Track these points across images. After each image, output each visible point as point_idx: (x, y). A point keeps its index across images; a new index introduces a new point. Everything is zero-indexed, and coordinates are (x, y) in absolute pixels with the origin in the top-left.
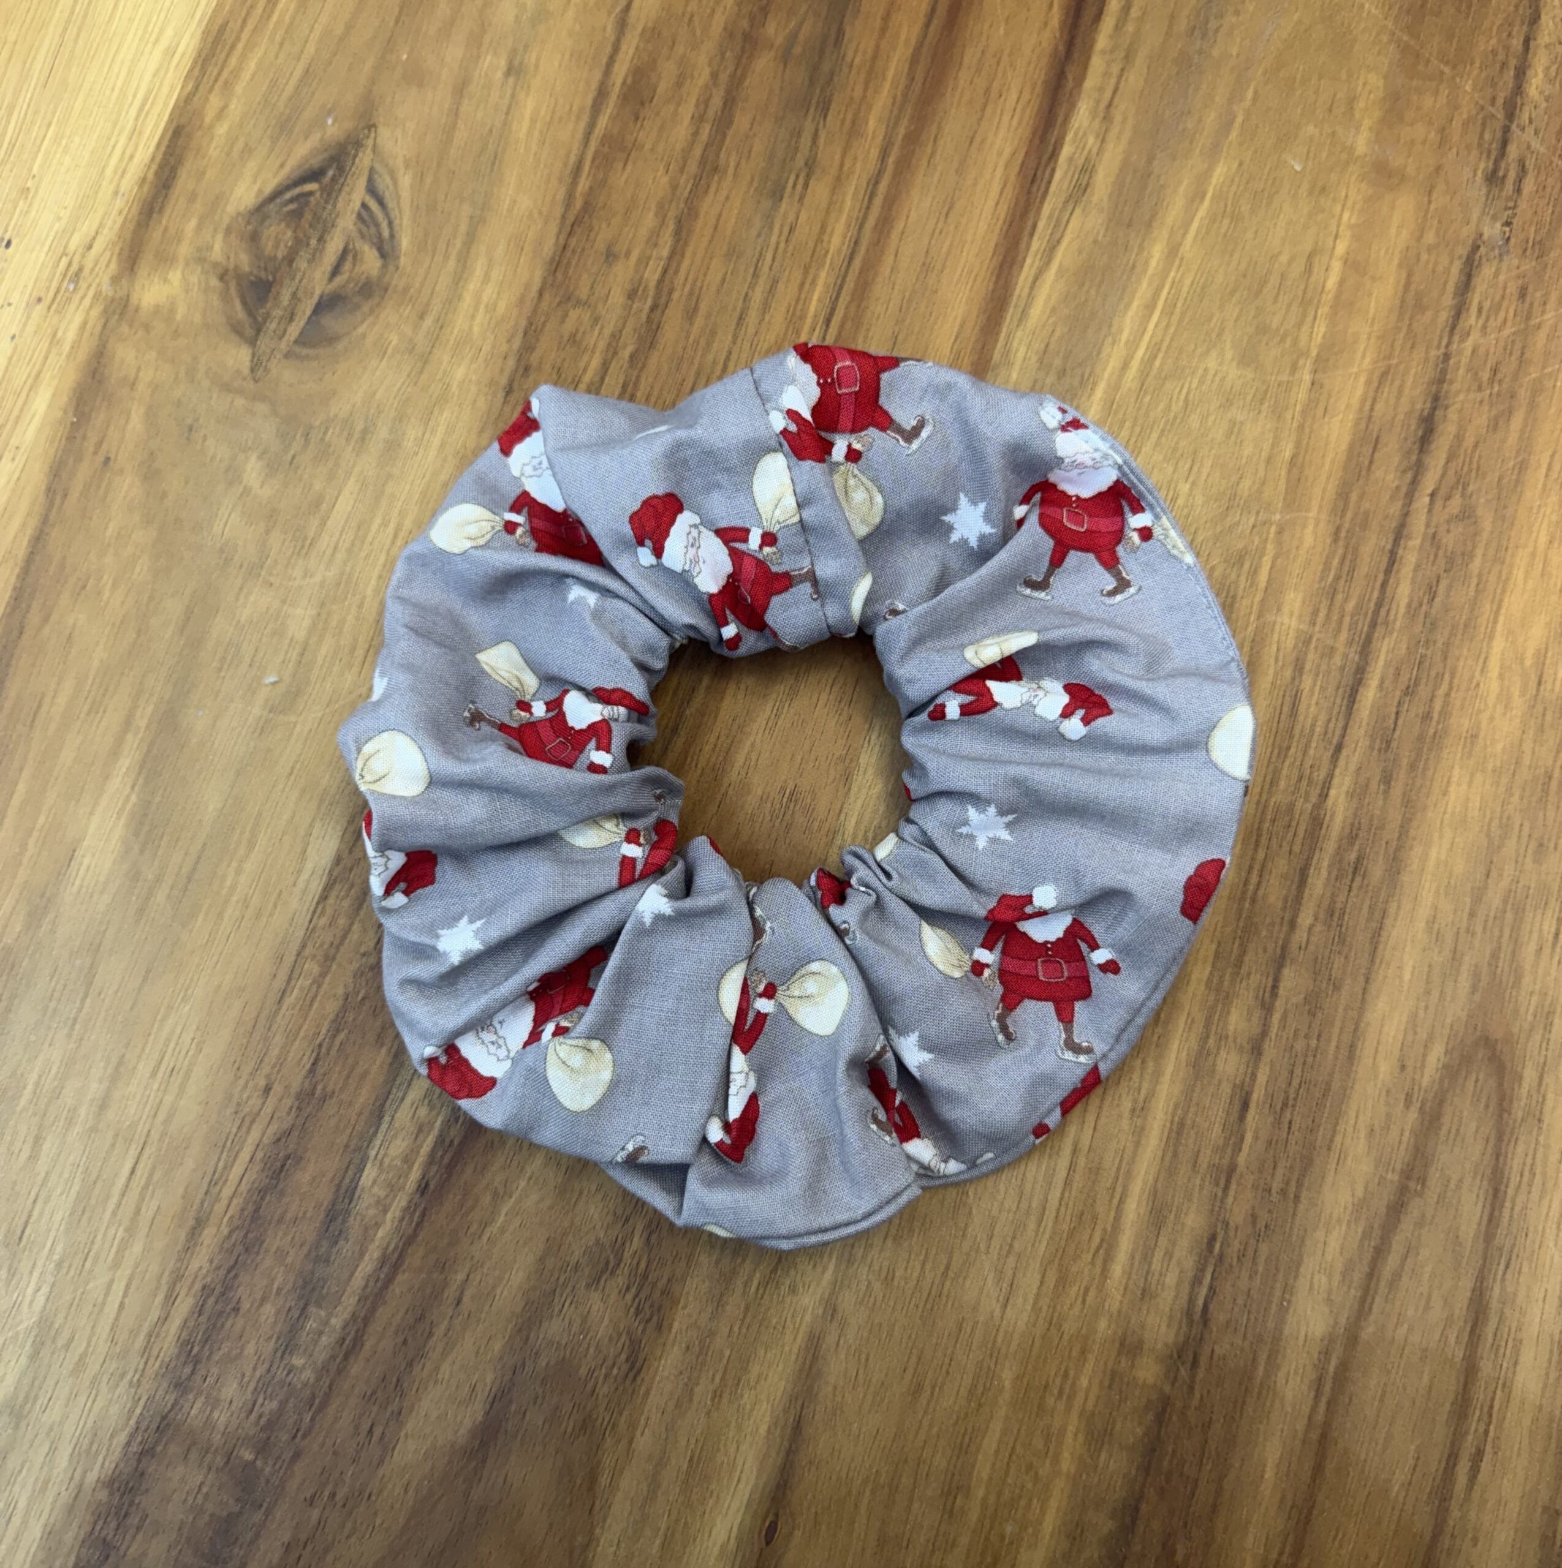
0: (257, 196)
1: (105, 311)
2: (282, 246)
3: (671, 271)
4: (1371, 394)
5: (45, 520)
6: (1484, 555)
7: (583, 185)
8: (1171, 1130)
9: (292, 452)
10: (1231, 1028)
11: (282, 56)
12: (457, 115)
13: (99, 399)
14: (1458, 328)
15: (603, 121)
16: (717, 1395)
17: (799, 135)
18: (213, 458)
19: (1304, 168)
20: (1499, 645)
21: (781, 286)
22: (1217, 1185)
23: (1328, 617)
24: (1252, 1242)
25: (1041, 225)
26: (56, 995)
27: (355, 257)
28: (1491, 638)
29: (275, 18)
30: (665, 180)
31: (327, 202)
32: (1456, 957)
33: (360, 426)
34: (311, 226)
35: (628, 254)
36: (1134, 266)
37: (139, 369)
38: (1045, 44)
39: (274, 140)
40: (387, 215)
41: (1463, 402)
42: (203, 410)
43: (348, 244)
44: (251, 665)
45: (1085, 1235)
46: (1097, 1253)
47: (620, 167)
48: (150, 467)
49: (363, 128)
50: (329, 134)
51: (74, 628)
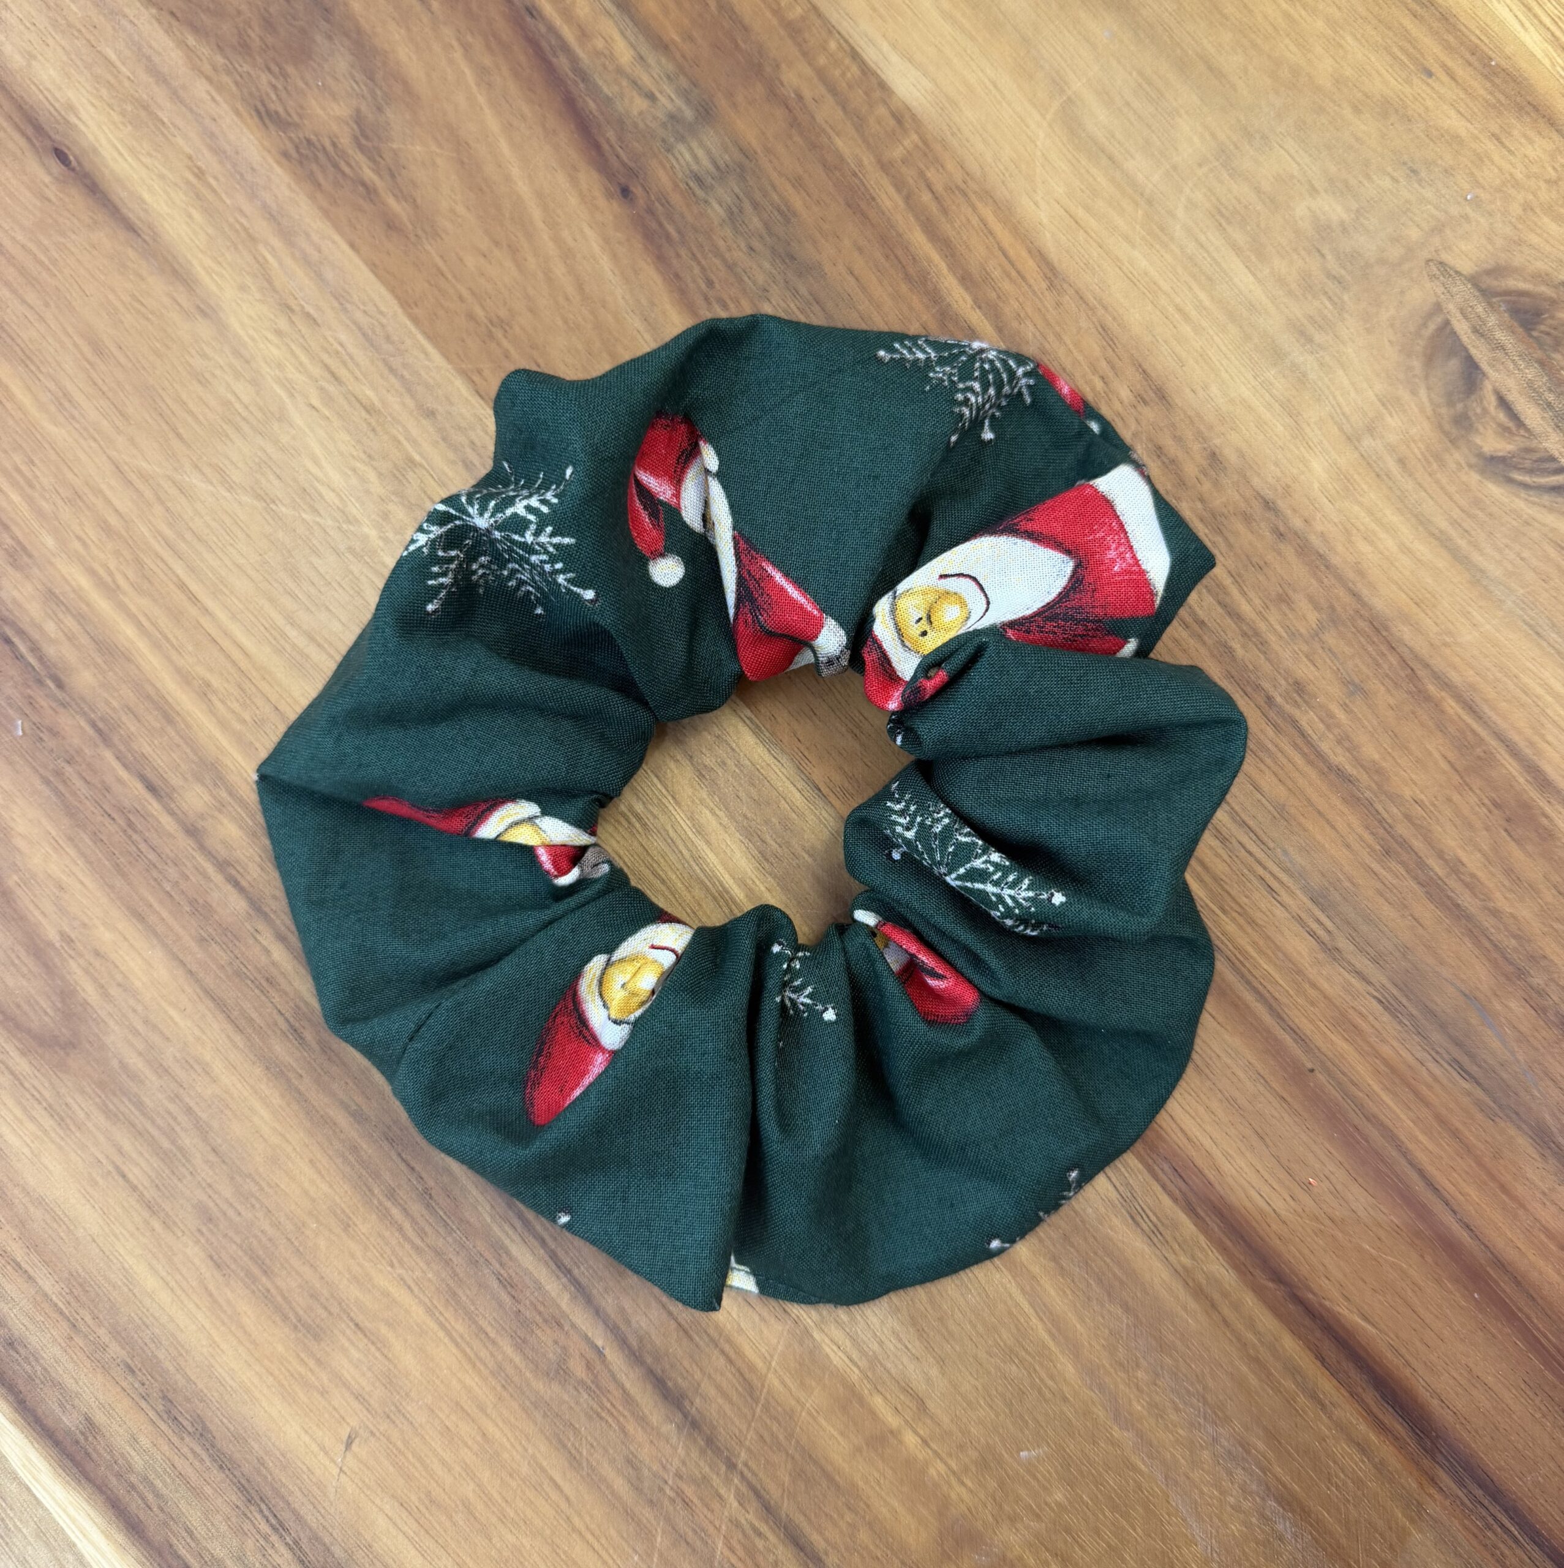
3: (1299, 741)
4: (739, 1363)
6: (511, 1361)
7: (1451, 706)
8: (172, 708)
9: (1329, 257)
10: (225, 821)
13: (1502, 98)
14: (754, 1499)
15: (1511, 767)
16: (200, 174)
17: (1374, 961)
18: (1368, 177)
19: (1020, 1460)
20: (418, 1313)
22: (102, 719)
24: (35, 718)
27: (1506, 429)
28: (429, 1311)
30: (1407, 793)
32: (162, 1070)
33: (1319, 337)
35: (1345, 707)
37: (1510, 151)
38: (1325, 1283)
40: (1539, 488)
41: (675, 1449)
42: (1428, 193)
43: (1528, 430)
44: (1128, 104)
45: (130, 574)
46: (111, 574)
47: (1451, 756)
48: (1397, 111)
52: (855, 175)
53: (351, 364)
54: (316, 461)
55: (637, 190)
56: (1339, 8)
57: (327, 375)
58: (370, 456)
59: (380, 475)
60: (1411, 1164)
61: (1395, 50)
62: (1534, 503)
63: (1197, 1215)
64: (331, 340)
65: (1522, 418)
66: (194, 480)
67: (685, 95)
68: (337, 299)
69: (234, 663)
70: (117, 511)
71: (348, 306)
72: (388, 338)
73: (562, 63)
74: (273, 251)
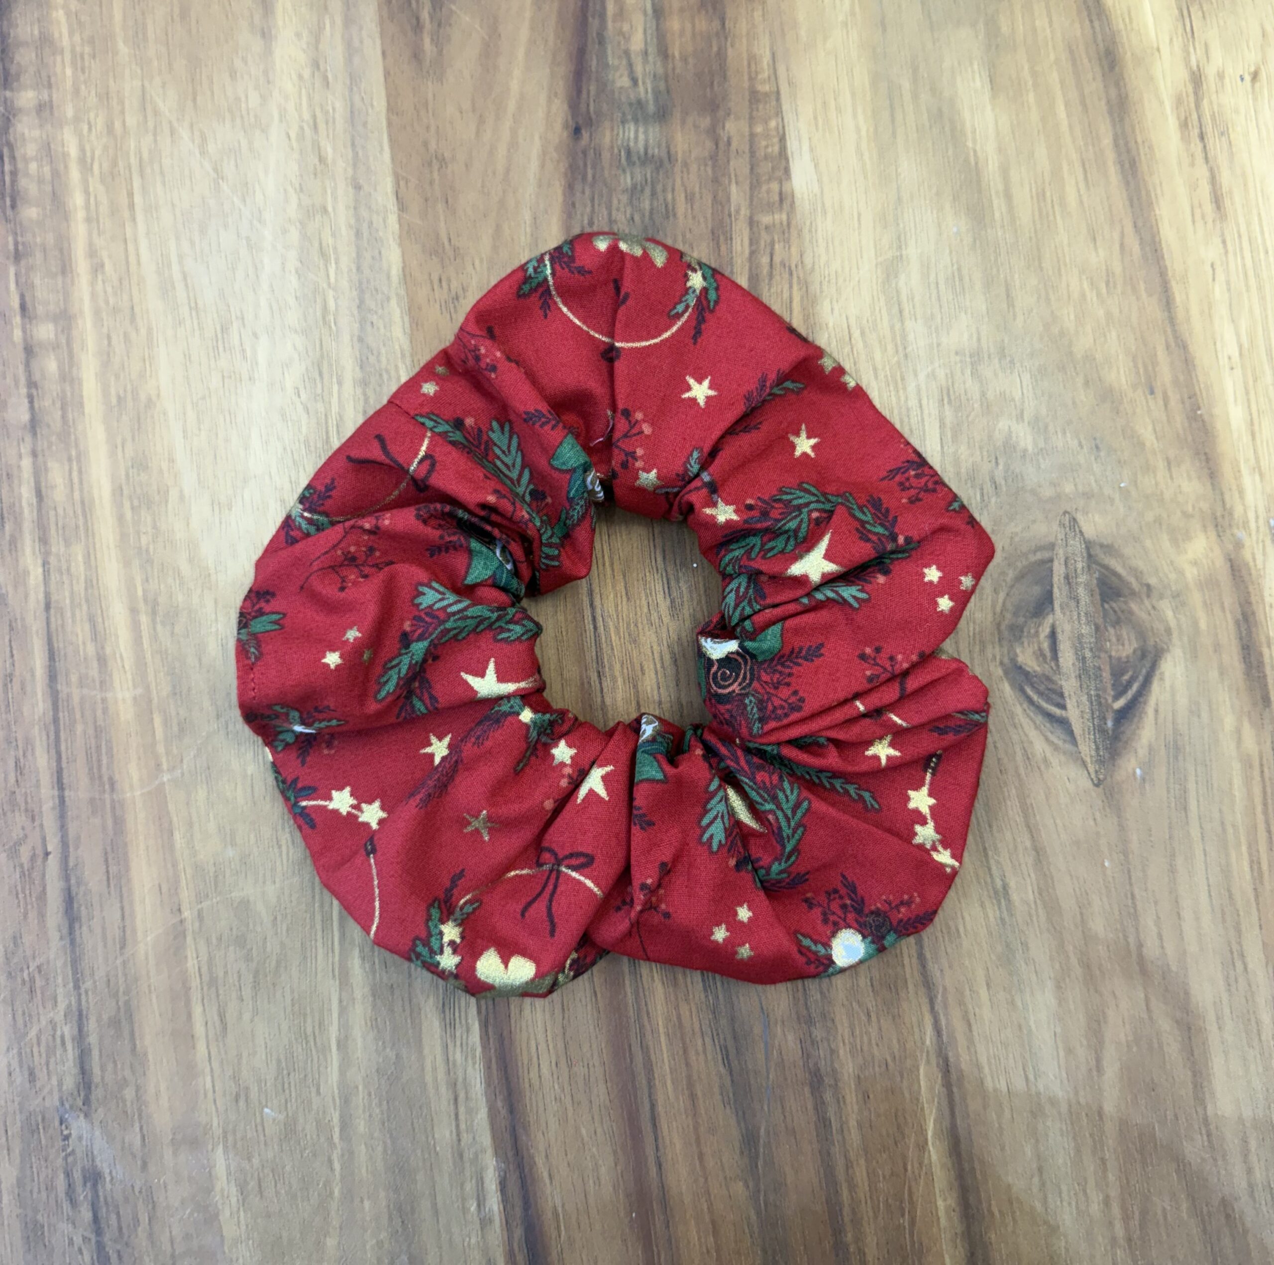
0: (1162, 674)
1: (1231, 514)
2: (1114, 639)
4: (128, 922)
5: (1172, 320)
8: (71, 265)
9: (1001, 467)
11: (1217, 815)
12: (1028, 827)
13: (1190, 438)
14: (76, 1018)
18: (1064, 433)
19: (262, 1112)
22: (23, 244)
23: (94, 711)
27: (1044, 656)
29: (1244, 848)
31: (1098, 696)
34: (1099, 668)
37: (1171, 477)
38: (540, 1135)
39: (1175, 730)
40: (1039, 708)
42: (1096, 468)
43: (1058, 666)
44: (937, 284)
45: (106, 166)
46: (93, 159)
49: (1105, 779)
50: (1133, 761)
51: (1096, 248)
52: (730, 216)
54: (266, 170)
55: (585, 135)
56: (1121, 312)
57: (311, 123)
58: (301, 190)
59: (300, 205)
60: (650, 1096)
61: (1140, 362)
62: (1028, 716)
63: (487, 1032)
64: (330, 102)
65: (1060, 655)
66: (184, 133)
67: (657, 93)
68: (351, 79)
69: (127, 262)
70: (124, 122)
71: (355, 89)
72: (365, 124)
73: (594, 24)
74: (333, 23)
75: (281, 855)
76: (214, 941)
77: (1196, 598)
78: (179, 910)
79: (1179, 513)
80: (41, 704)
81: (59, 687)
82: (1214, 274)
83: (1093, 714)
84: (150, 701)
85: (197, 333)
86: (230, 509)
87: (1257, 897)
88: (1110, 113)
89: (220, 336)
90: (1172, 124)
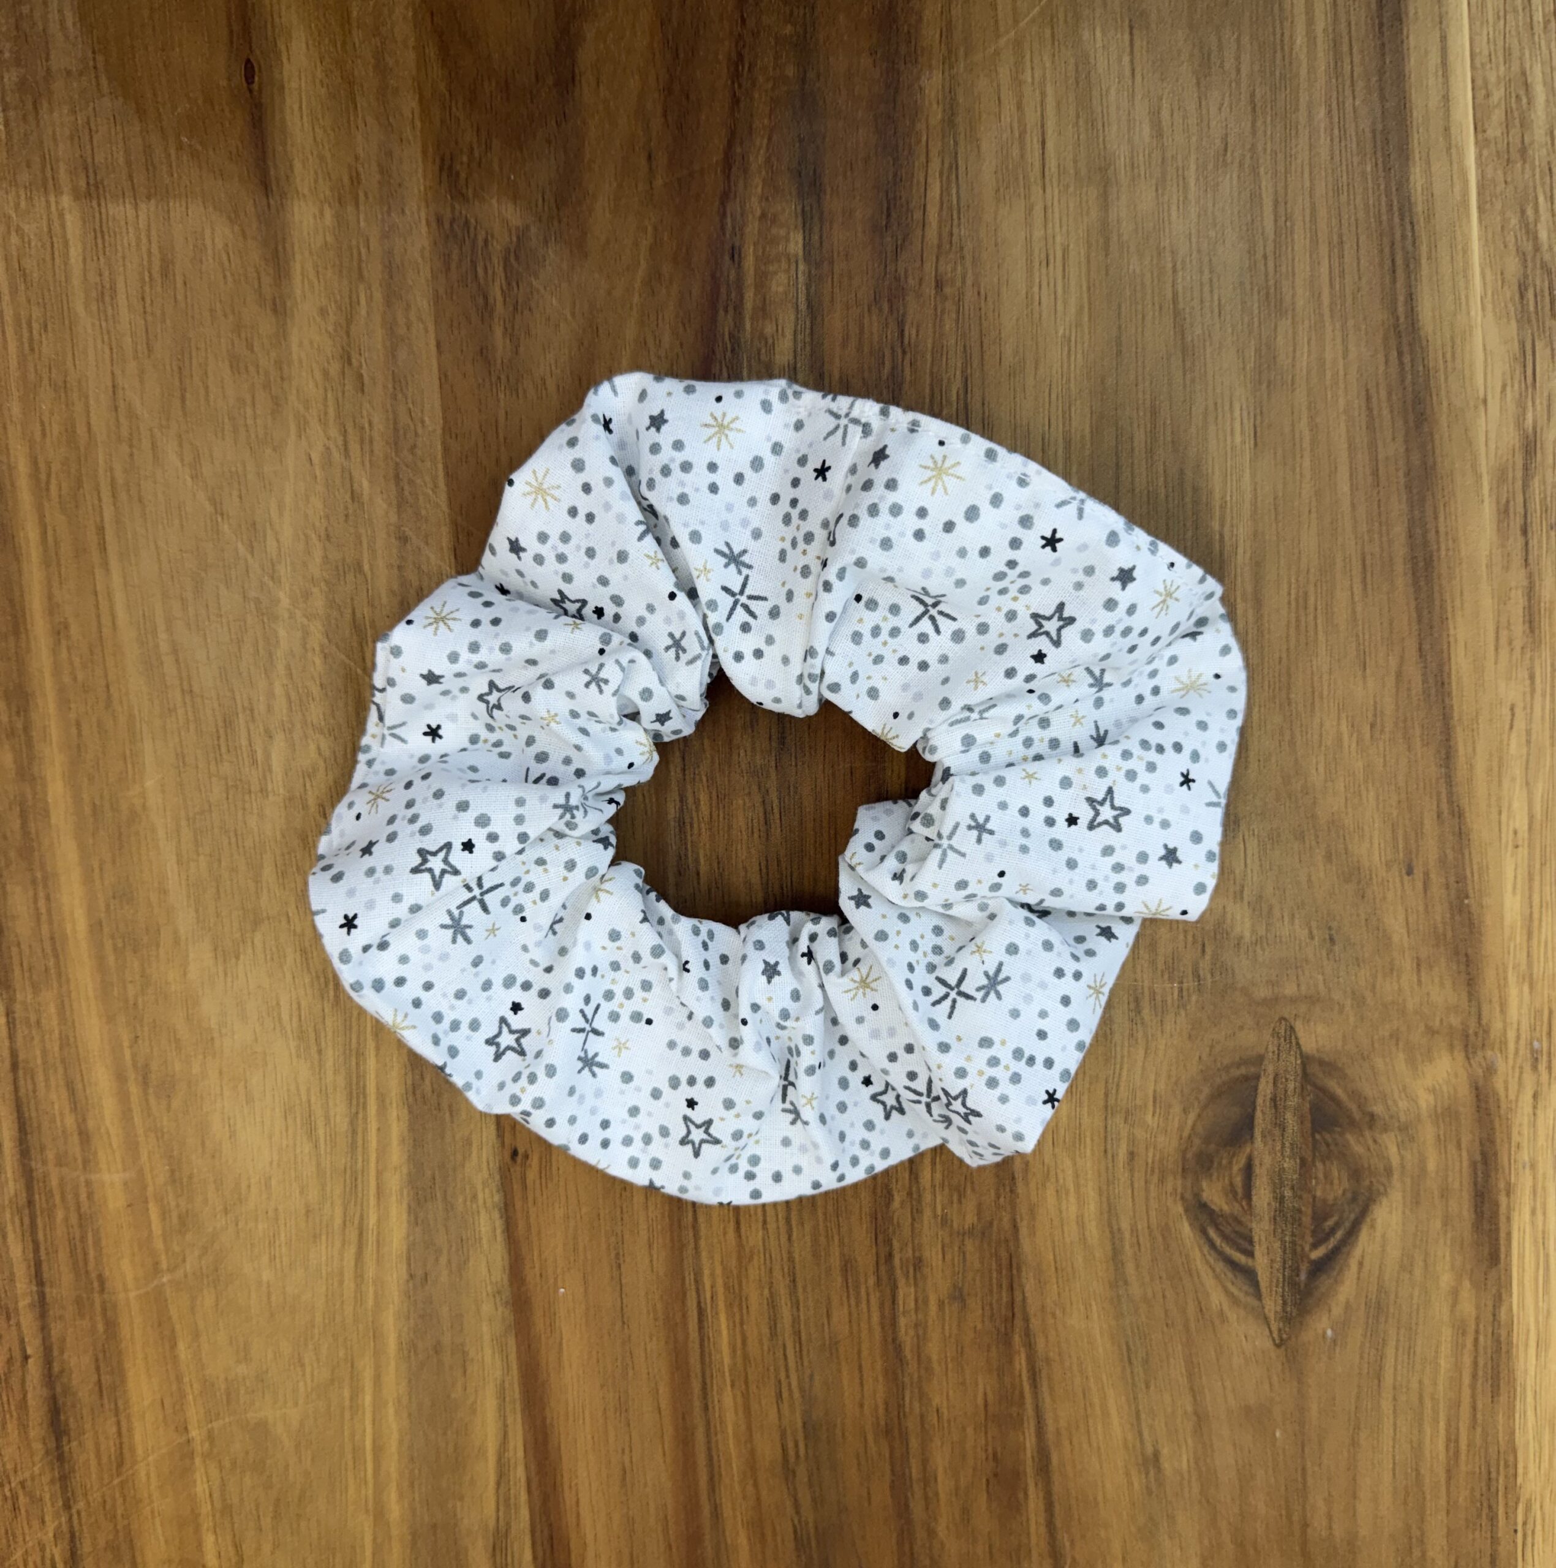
0: (1374, 1220)
1: (1486, 1032)
2: (1321, 1176)
3: (888, 1304)
4: (125, 1440)
5: (1449, 779)
7: (1021, 1362)
8: (25, 624)
9: (1207, 956)
10: (7, 747)
11: (1415, 1385)
12: (1192, 1389)
13: (1449, 934)
14: (67, 1540)
15: (1029, 1439)
16: (356, 180)
17: (814, 1500)
18: (1293, 916)
21: (766, 1330)
23: (77, 1195)
25: (523, 1497)
26: (1206, 289)
27: (1234, 1193)
29: (1442, 1425)
30: (936, 1401)
31: (1293, 1243)
33: (1146, 1013)
34: (1300, 1211)
35: (941, 1305)
36: (412, 1485)
37: (1419, 982)
39: (1381, 1289)
40: (1221, 1254)
41: (34, 1464)
42: (1327, 965)
43: (1250, 1206)
45: (65, 487)
46: (49, 475)
47: (990, 1397)
48: (1359, 882)
49: (1289, 1338)
50: (1325, 1319)
51: (1364, 677)
53: (367, 447)
54: (281, 507)
56: (1385, 765)
57: (340, 442)
58: (328, 537)
59: (325, 558)
61: (1400, 832)
62: (1207, 1262)
64: (365, 413)
65: (1254, 1192)
66: (170, 448)
68: (394, 381)
69: (99, 624)
70: (89, 426)
71: (400, 396)
72: (413, 449)
73: (726, 323)
74: (369, 299)
75: (304, 1375)
76: (227, 1464)
77: (1428, 1133)
78: (186, 1429)
79: (1422, 1028)
80: (11, 1183)
81: (33, 1164)
82: (1512, 720)
83: (1284, 1262)
84: (144, 1188)
85: (192, 727)
86: (237, 958)
87: (1449, 1479)
88: (1408, 487)
89: (222, 731)
90: (1488, 510)
